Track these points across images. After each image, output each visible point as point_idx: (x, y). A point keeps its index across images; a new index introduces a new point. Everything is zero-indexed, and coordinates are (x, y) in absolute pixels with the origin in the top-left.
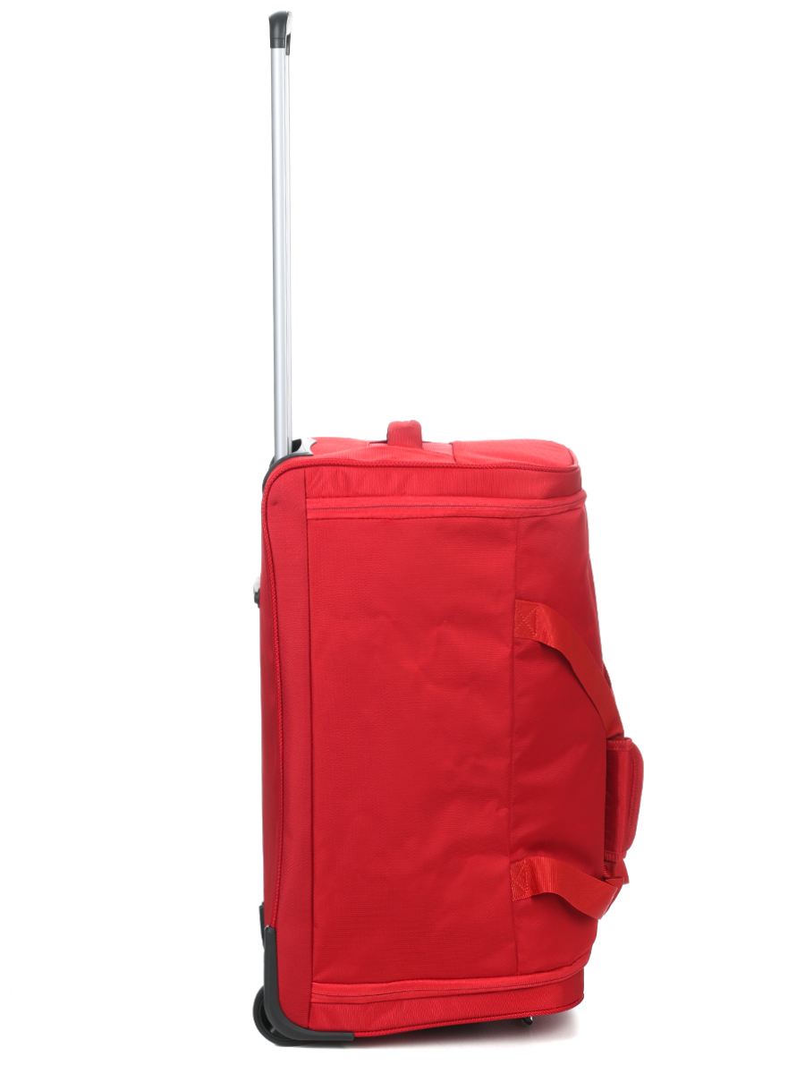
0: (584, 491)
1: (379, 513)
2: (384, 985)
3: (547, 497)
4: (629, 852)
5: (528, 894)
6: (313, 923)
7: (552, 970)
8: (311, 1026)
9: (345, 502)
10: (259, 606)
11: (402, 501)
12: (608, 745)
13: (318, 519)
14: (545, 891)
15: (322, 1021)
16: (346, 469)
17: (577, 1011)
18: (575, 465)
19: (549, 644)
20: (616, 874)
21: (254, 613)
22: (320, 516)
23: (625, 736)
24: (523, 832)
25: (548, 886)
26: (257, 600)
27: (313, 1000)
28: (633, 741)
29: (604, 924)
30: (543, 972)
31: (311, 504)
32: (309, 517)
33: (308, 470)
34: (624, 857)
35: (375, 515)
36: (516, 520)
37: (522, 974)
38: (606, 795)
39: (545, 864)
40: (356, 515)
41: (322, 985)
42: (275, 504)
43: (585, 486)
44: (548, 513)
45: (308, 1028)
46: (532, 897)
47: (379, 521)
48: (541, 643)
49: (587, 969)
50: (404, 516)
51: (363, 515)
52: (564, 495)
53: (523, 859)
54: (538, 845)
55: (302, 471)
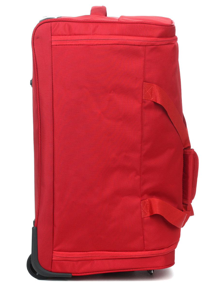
0: (176, 36)
1: (84, 43)
2: (85, 253)
3: (159, 37)
4: (193, 201)
5: (148, 215)
6: (53, 225)
7: (159, 250)
8: (52, 270)
9: (69, 37)
10: (32, 87)
11: (95, 37)
12: (184, 152)
13: (56, 45)
14: (155, 213)
15: (57, 268)
16: (69, 23)
17: (172, 268)
18: (173, 24)
19: (158, 102)
20: (188, 210)
21: (30, 89)
22: (58, 44)
23: (191, 148)
24: (146, 187)
25: (157, 211)
26: (31, 84)
27: (53, 259)
28: (195, 150)
29: (183, 231)
30: (156, 250)
31: (54, 38)
32: (53, 44)
33: (53, 23)
34: (191, 202)
35: (82, 43)
36: (145, 47)
37: (146, 251)
38: (183, 174)
39: (156, 201)
40: (74, 43)
41: (58, 252)
42: (38, 38)
43: (177, 34)
44: (159, 44)
45: (51, 271)
46: (150, 216)
47: (84, 46)
48: (154, 102)
49: (176, 250)
50: (94, 44)
51: (77, 43)
52: (166, 37)
53: (146, 199)
54: (153, 193)
55: (50, 23)
